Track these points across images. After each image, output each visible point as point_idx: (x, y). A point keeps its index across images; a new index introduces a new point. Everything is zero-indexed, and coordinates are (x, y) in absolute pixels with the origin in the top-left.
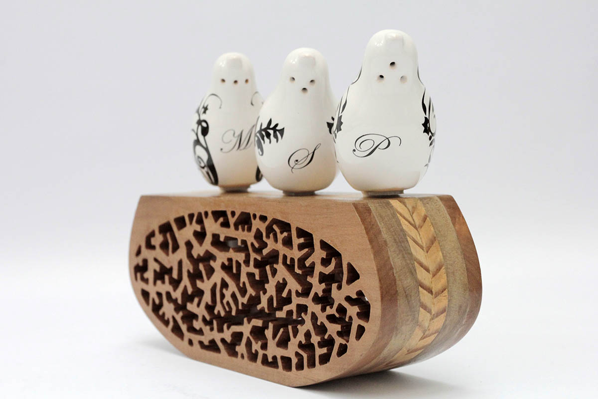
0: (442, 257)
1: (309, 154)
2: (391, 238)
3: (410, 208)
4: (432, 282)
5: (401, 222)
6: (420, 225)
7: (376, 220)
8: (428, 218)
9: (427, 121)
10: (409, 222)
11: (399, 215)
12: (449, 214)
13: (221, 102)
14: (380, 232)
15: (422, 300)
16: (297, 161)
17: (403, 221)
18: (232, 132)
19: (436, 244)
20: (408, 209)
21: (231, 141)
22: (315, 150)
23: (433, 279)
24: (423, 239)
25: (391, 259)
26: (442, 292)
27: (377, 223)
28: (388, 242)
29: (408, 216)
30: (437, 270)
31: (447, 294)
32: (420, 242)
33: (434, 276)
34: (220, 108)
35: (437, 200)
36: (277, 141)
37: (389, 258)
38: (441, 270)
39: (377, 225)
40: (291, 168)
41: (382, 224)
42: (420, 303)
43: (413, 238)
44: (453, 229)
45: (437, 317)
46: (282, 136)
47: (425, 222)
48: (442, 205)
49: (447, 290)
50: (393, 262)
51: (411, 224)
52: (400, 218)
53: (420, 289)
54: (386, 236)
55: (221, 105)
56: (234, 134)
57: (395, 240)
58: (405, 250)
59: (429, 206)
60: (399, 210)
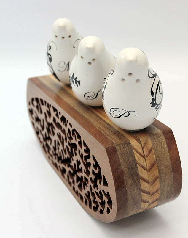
0: (158, 173)
1: (95, 94)
2: (126, 167)
3: (143, 144)
4: (150, 188)
5: (135, 155)
6: (147, 155)
7: (119, 158)
8: (153, 150)
9: (154, 100)
10: (140, 155)
11: (134, 151)
12: (167, 144)
13: (57, 46)
14: (120, 165)
15: (143, 198)
16: (89, 96)
17: (136, 155)
18: (64, 63)
19: (156, 166)
20: (141, 145)
21: (63, 67)
22: (98, 92)
23: (151, 186)
24: (147, 164)
25: (125, 181)
26: (156, 192)
27: (119, 159)
28: (124, 171)
29: (140, 150)
30: (154, 181)
31: (159, 193)
32: (146, 166)
33: (152, 185)
34: (57, 49)
35: (161, 135)
36: (77, 86)
37: (124, 180)
38: (157, 181)
39: (119, 161)
40: (86, 99)
41: (123, 160)
42: (142, 200)
43: (141, 165)
44: (168, 154)
45: (152, 203)
46: (79, 84)
47: (150, 153)
48: (164, 138)
49: (159, 191)
50: (126, 183)
51: (141, 156)
52: (135, 152)
53: (142, 194)
54: (124, 167)
55: (57, 48)
56: (65, 63)
57: (129, 168)
58: (134, 173)
59: (155, 141)
60: (136, 147)
